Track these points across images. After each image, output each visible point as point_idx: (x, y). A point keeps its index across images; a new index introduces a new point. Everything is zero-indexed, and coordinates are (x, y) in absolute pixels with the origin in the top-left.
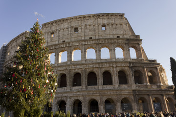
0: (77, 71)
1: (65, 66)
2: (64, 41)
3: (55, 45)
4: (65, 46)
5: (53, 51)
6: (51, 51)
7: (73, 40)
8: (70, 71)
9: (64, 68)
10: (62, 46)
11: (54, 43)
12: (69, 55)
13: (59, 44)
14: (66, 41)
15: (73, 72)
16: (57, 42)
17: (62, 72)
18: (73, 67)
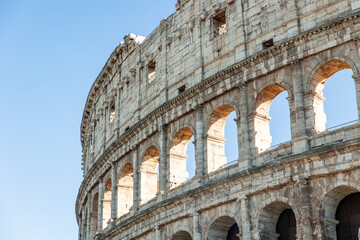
0: (341, 181)
1: (281, 167)
2: (268, 44)
3: (233, 71)
4: (272, 64)
5: (229, 98)
6: (220, 102)
7: (308, 24)
8: (308, 190)
9: (280, 177)
10: (261, 66)
11: (229, 62)
12: (298, 104)
13: (246, 63)
14: (278, 38)
15: (323, 191)
16: (240, 56)
17: (272, 198)
18: (318, 163)
